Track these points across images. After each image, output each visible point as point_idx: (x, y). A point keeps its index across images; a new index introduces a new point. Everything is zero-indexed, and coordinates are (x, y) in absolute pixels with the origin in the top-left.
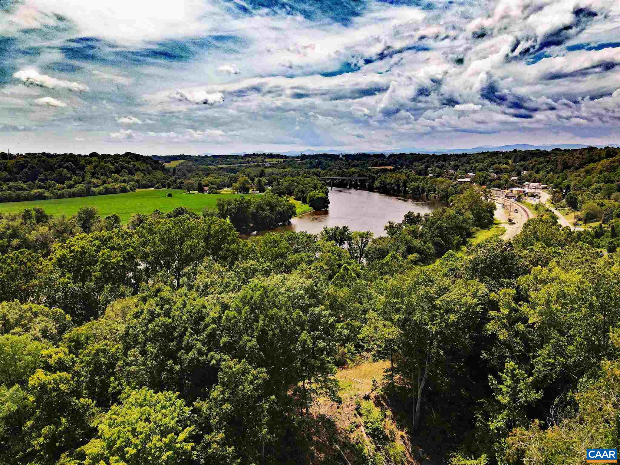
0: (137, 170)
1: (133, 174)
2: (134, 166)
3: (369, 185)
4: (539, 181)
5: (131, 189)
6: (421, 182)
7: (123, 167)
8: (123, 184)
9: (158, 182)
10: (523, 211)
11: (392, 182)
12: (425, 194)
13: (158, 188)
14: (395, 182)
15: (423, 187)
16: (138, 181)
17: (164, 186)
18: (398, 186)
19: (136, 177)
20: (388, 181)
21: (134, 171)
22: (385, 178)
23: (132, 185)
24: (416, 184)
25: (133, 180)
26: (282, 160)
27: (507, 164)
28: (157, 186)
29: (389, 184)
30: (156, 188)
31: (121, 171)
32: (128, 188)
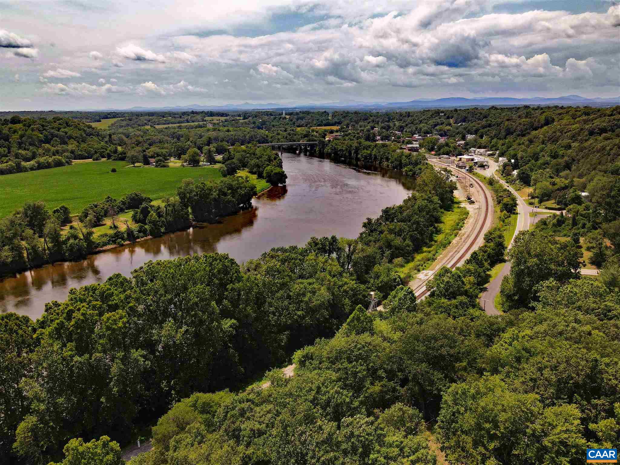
0: (70, 137)
1: (65, 143)
2: (66, 133)
3: (320, 151)
4: (484, 148)
5: (67, 162)
6: (373, 150)
7: (53, 136)
8: (57, 157)
9: (96, 152)
10: (478, 186)
11: (344, 149)
12: (378, 162)
13: (97, 159)
14: (347, 149)
15: (375, 155)
16: (72, 152)
17: (103, 157)
18: (350, 153)
19: (70, 147)
20: (340, 148)
21: (67, 140)
22: (336, 145)
23: (67, 157)
24: (369, 152)
25: (67, 150)
26: (223, 118)
27: (450, 125)
28: (95, 156)
29: (340, 150)
30: (94, 160)
31: (51, 139)
32: (64, 161)
